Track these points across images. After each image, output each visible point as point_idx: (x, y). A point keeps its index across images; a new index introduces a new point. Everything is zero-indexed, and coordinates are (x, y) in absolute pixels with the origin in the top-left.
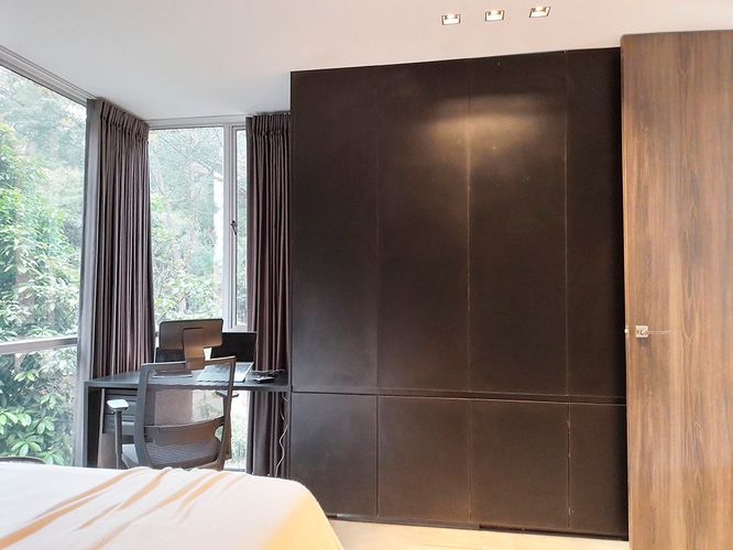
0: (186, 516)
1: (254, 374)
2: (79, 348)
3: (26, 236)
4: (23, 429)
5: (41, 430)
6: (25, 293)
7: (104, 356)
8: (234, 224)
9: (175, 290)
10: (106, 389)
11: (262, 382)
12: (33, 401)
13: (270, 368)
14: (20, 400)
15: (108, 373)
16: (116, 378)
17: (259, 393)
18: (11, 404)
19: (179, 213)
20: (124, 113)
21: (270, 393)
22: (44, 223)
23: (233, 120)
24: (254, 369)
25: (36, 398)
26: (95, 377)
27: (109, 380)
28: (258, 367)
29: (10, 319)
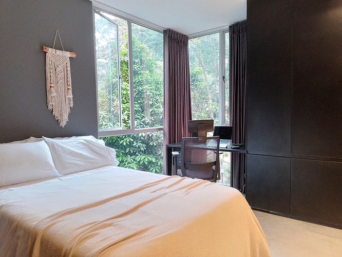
0: (187, 194)
1: (233, 145)
2: (164, 132)
3: (151, 89)
4: (153, 163)
5: (159, 164)
6: (152, 112)
7: (173, 135)
8: (224, 78)
9: (207, 109)
10: (174, 148)
11: (234, 148)
12: (156, 153)
13: (240, 143)
14: (152, 153)
15: (175, 142)
16: (178, 144)
17: (235, 154)
18: (149, 153)
19: (211, 75)
20: (177, 33)
21: (240, 154)
22: (158, 84)
23: (223, 28)
24: (233, 143)
25: (157, 152)
26: (170, 143)
27: (175, 144)
28: (234, 142)
29: (148, 122)
